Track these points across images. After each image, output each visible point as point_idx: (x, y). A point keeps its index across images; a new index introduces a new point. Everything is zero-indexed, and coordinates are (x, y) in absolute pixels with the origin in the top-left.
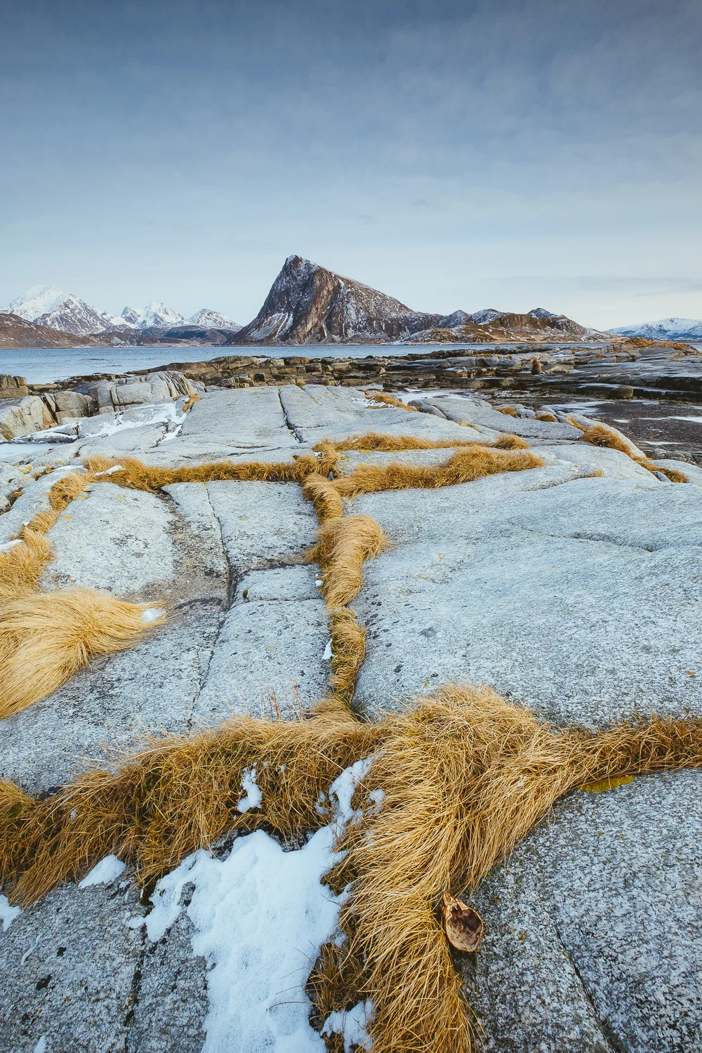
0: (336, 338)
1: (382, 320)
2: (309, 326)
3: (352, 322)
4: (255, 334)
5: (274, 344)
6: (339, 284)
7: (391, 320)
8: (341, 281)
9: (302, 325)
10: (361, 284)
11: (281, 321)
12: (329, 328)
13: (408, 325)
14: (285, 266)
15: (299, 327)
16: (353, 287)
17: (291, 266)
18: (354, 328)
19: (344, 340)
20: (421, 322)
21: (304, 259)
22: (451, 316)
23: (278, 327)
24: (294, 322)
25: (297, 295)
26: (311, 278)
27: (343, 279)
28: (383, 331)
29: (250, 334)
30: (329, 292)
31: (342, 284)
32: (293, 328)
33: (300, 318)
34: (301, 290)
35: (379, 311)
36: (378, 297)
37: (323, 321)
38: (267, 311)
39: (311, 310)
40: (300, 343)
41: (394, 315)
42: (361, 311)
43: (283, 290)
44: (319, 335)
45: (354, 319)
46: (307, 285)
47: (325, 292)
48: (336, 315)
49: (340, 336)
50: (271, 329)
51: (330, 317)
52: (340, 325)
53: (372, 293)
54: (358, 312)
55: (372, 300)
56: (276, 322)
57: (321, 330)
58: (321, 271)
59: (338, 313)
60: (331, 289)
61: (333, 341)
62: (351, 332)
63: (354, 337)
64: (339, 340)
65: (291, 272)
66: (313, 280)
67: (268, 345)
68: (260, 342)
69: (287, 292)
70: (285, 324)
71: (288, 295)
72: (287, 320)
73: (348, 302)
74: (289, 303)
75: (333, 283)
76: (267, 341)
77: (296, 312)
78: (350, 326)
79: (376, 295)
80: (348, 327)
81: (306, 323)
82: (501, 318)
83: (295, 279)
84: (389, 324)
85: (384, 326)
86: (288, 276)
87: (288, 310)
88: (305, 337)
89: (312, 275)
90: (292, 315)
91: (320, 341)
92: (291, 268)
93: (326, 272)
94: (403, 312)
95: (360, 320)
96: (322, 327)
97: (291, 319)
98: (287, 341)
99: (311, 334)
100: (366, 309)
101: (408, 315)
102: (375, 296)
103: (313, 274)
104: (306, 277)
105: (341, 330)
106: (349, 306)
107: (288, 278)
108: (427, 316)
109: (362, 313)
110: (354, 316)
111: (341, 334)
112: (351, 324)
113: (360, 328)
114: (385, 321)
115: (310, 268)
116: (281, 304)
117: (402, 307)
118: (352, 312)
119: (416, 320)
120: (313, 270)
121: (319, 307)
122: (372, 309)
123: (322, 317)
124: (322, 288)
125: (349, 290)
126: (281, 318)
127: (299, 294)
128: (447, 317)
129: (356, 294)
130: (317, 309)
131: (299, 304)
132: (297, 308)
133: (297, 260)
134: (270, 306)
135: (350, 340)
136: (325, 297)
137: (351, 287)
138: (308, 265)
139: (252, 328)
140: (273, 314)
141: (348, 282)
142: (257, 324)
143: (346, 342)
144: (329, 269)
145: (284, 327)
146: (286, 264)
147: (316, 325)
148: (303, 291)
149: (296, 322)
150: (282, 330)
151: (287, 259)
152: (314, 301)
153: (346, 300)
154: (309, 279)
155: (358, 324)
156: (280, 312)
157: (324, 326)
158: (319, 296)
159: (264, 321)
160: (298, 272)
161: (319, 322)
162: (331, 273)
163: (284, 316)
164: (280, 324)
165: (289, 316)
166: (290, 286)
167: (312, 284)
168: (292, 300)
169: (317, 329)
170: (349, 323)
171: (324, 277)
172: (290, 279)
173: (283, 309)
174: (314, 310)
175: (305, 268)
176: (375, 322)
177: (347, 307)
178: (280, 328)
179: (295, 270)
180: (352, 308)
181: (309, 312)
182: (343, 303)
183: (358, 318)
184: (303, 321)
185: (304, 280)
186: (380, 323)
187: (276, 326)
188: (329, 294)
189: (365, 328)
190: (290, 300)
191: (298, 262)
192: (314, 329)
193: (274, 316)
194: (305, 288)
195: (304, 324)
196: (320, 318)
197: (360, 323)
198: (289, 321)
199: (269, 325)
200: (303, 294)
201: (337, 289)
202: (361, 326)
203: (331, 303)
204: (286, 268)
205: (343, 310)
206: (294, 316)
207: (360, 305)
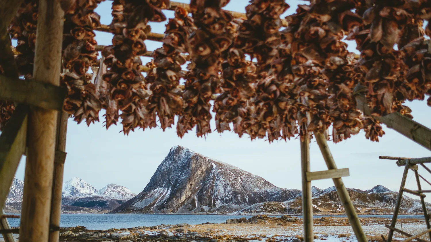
0: (206, 208)
1: (246, 194)
2: (183, 198)
3: (220, 196)
4: (138, 205)
5: (151, 213)
6: (212, 166)
7: (254, 194)
8: (213, 164)
9: (177, 197)
10: (231, 166)
11: (161, 194)
12: (200, 200)
13: (269, 198)
14: (169, 153)
15: (174, 199)
16: (223, 168)
17: (174, 153)
18: (222, 200)
19: (212, 210)
20: (280, 195)
21: (185, 148)
23: (157, 199)
24: (171, 195)
25: (176, 174)
26: (188, 162)
27: (215, 163)
28: (247, 202)
29: (133, 204)
30: (202, 172)
31: (214, 166)
32: (170, 199)
33: (176, 191)
34: (180, 171)
35: (244, 188)
36: (244, 176)
37: (196, 194)
38: (151, 186)
39: (185, 186)
40: (173, 212)
41: (257, 190)
42: (228, 186)
43: (165, 170)
44: (190, 206)
45: (222, 192)
46: (185, 166)
47: (199, 173)
48: (207, 190)
49: (209, 207)
50: (151, 200)
51: (201, 191)
52: (210, 197)
53: (238, 173)
54: (225, 187)
55: (239, 178)
56: (156, 195)
57: (193, 202)
58: (197, 157)
59: (209, 188)
60: (204, 170)
61: (202, 210)
62: (218, 204)
63: (221, 207)
64: (208, 210)
65: (173, 157)
66: (189, 164)
67: (146, 213)
68: (140, 211)
69: (169, 172)
70: (164, 197)
71: (169, 174)
72: (166, 194)
73: (217, 180)
74: (169, 180)
75: (206, 165)
76: (146, 210)
77: (174, 187)
78: (218, 199)
79: (243, 174)
80: (216, 199)
81: (181, 196)
82: (330, 194)
83: (176, 162)
84: (252, 198)
85: (247, 199)
86: (171, 160)
87: (168, 185)
88: (178, 207)
89: (189, 160)
90: (170, 189)
91: (191, 210)
92: (173, 155)
93: (201, 157)
94: (265, 187)
95: (227, 193)
96: (194, 199)
97: (169, 192)
98: (162, 210)
99: (184, 205)
100: (233, 186)
101: (268, 190)
102: (241, 175)
103: (191, 159)
104: (185, 161)
105: (210, 202)
106: (218, 182)
107: (170, 162)
108: (284, 191)
109: (229, 188)
110: (222, 191)
111: (209, 205)
112: (219, 197)
113: (227, 200)
114: (248, 195)
115: (189, 155)
116: (163, 181)
117: (266, 183)
118: (221, 188)
119: (276, 194)
120: (190, 156)
121: (193, 183)
122: (238, 185)
123: (195, 191)
124: (196, 169)
125: (220, 170)
126: (161, 191)
127: (178, 173)
129: (225, 174)
130: (191, 185)
131: (177, 181)
132: (175, 184)
134: (152, 184)
135: (217, 210)
136: (199, 176)
137: (222, 168)
138: (187, 153)
139: (137, 199)
140: (156, 189)
141: (219, 165)
142: (141, 197)
143: (214, 211)
144: (204, 155)
145: (162, 199)
146: (170, 151)
147: (189, 197)
148: (182, 171)
149: (172, 195)
150: (160, 201)
151: (172, 148)
152: (189, 179)
153: (216, 178)
154: (187, 163)
155: (225, 197)
156: (161, 187)
157: (196, 198)
158: (194, 175)
159: (147, 194)
160: (179, 158)
161: (192, 195)
162: (205, 158)
163: (164, 190)
164: (160, 197)
165: (168, 190)
166: (172, 167)
167: (188, 167)
168: (171, 178)
169: (190, 201)
170: (217, 196)
171: (199, 161)
172: (172, 163)
173: (164, 185)
174: (188, 186)
175: (185, 154)
176: (239, 195)
177: (216, 184)
178: (159, 199)
179: (176, 156)
180: (221, 185)
181: (184, 187)
182: (213, 181)
183: (225, 192)
184: (178, 195)
185: (182, 163)
186: (244, 196)
187: (156, 198)
188: (203, 173)
189: (231, 200)
190: (170, 178)
191: (180, 150)
192: (186, 200)
193: (156, 190)
194: (183, 169)
195: (178, 197)
196: (193, 192)
197: (227, 196)
198: (167, 194)
199: (151, 197)
200: (181, 174)
201: (209, 170)
202: (227, 198)
203: (204, 181)
204: (170, 155)
205: (213, 186)
206: (172, 190)
207: (228, 182)
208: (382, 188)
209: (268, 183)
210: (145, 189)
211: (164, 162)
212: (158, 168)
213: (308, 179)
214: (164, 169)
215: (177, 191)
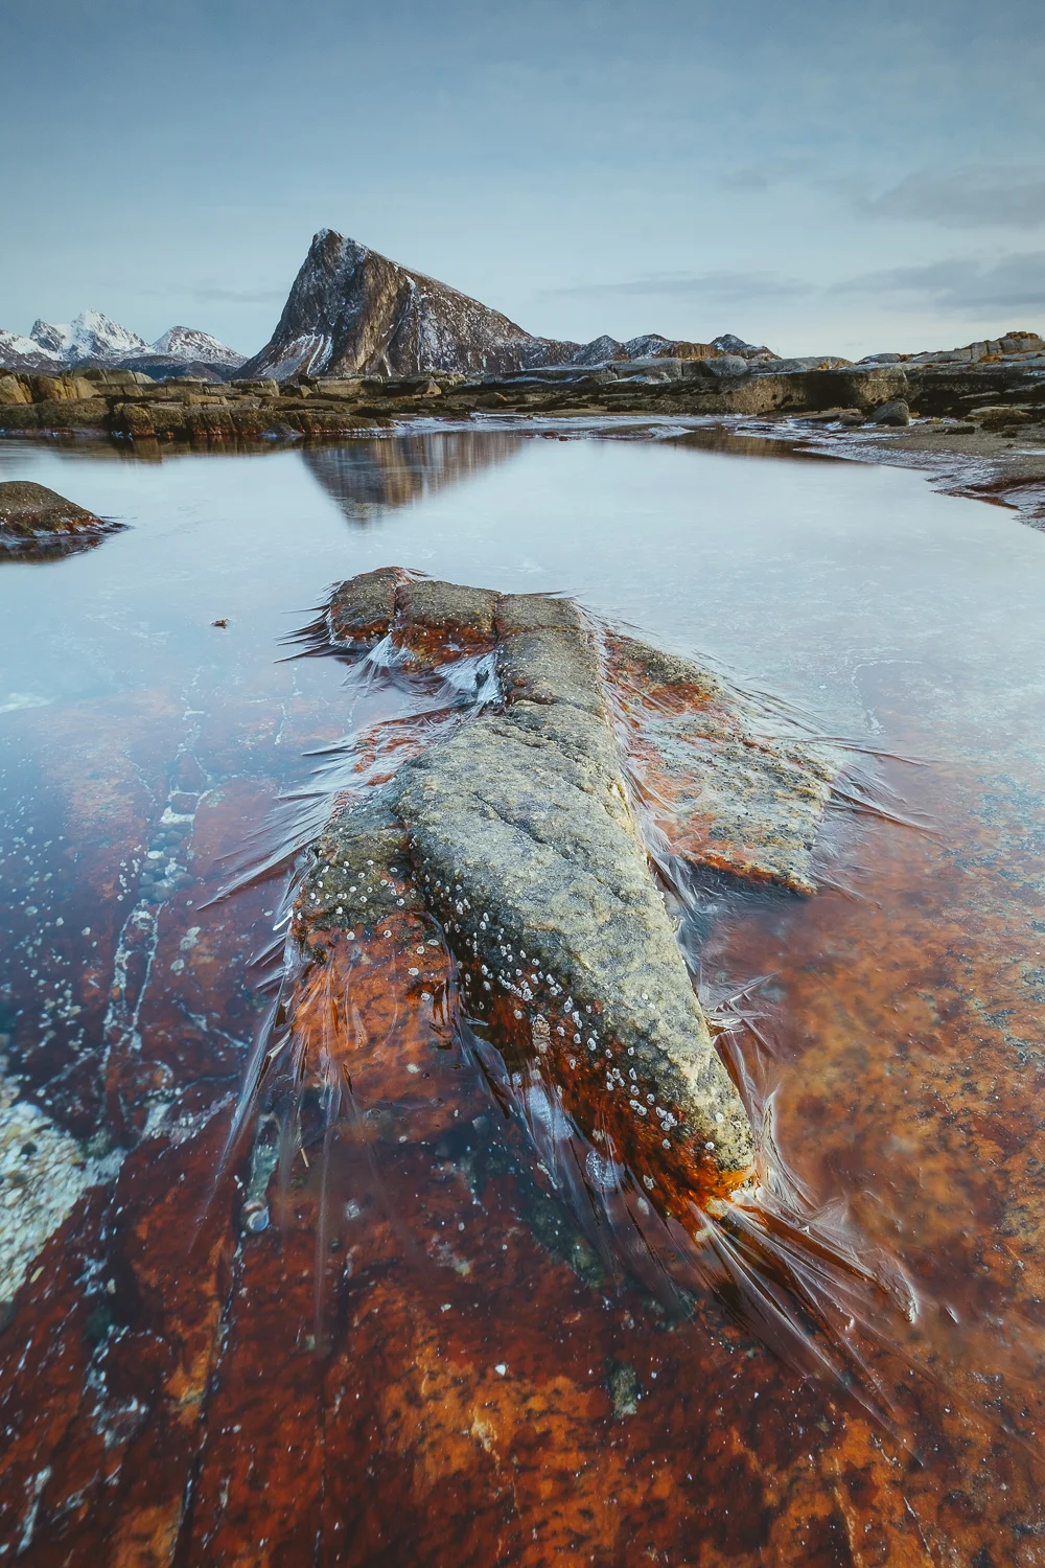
1: (480, 350)
2: (361, 359)
3: (432, 353)
4: (269, 372)
6: (408, 284)
7: (496, 350)
8: (409, 280)
9: (348, 356)
10: (444, 286)
11: (313, 350)
12: (395, 363)
13: (523, 359)
14: (312, 249)
15: (344, 359)
16: (431, 290)
17: (322, 249)
18: (436, 363)
20: (545, 354)
21: (345, 235)
22: (591, 345)
23: (308, 359)
24: (334, 350)
26: (359, 273)
27: (413, 276)
28: (484, 369)
29: (260, 372)
30: (390, 298)
31: (413, 284)
32: (333, 361)
33: (344, 344)
34: (342, 295)
35: (475, 335)
36: (473, 309)
37: (384, 350)
38: (287, 331)
39: (362, 331)
41: (500, 341)
42: (446, 333)
43: (311, 293)
45: (436, 347)
46: (352, 284)
47: (384, 299)
48: (405, 339)
50: (296, 363)
51: (394, 342)
52: (413, 357)
53: (464, 303)
54: (440, 335)
55: (464, 314)
56: (303, 351)
57: (382, 367)
58: (375, 260)
59: (408, 337)
60: (394, 294)
65: (323, 260)
66: (362, 277)
69: (320, 297)
70: (320, 355)
71: (322, 304)
72: (323, 349)
73: (423, 317)
74: (324, 316)
75: (397, 283)
77: (337, 332)
78: (428, 360)
79: (470, 305)
80: (425, 361)
81: (356, 354)
82: (670, 350)
83: (331, 273)
84: (493, 358)
85: (484, 361)
86: (319, 267)
87: (323, 329)
89: (360, 267)
90: (330, 338)
92: (322, 254)
93: (384, 261)
94: (514, 337)
95: (446, 349)
96: (382, 361)
97: (329, 345)
99: (365, 373)
100: (454, 331)
101: (522, 342)
102: (468, 308)
103: (363, 265)
104: (350, 270)
105: (415, 367)
106: (425, 324)
107: (319, 271)
108: (553, 345)
109: (448, 337)
110: (434, 343)
111: (414, 374)
112: (430, 356)
113: (445, 363)
114: (486, 353)
115: (356, 255)
116: (312, 320)
117: (513, 327)
118: (431, 334)
119: (536, 351)
120: (362, 258)
121: (376, 325)
122: (464, 330)
123: (382, 343)
124: (378, 291)
125: (425, 295)
126: (311, 344)
127: (340, 301)
128: (584, 347)
129: (435, 303)
130: (372, 328)
131: (341, 320)
132: (338, 327)
133: (332, 239)
134: (290, 326)
136: (384, 307)
137: (428, 290)
138: (352, 246)
139: (263, 360)
140: (299, 336)
141: (422, 281)
142: (272, 353)
144: (389, 256)
145: (318, 359)
146: (314, 245)
147: (372, 358)
148: (347, 296)
149: (339, 352)
150: (315, 365)
151: (315, 237)
152: (366, 314)
153: (420, 313)
154: (355, 274)
155: (442, 356)
156: (309, 333)
157: (386, 359)
158: (375, 306)
159: (283, 349)
160: (335, 261)
161: (377, 352)
162: (391, 265)
163: (317, 341)
164: (312, 355)
165: (326, 340)
166: (324, 286)
167: (361, 284)
168: (328, 312)
169: (375, 365)
170: (426, 354)
171: (382, 272)
172: (322, 273)
173: (314, 329)
174: (367, 331)
175: (347, 254)
176: (469, 353)
177: (421, 326)
178: (312, 361)
179: (330, 257)
180: (432, 329)
181: (360, 334)
182: (415, 320)
183: (441, 346)
184: (350, 351)
185: (346, 277)
186: (477, 355)
187: (304, 358)
188: (392, 302)
189: (454, 364)
190: (325, 311)
191: (335, 243)
192: (368, 364)
193: (299, 340)
194: (350, 290)
195: (351, 355)
196: (379, 345)
197: (446, 355)
198: (326, 350)
199: (292, 355)
200: (347, 302)
201: (404, 293)
202: (447, 359)
203: (395, 319)
204: (313, 253)
205: (416, 332)
206: (335, 341)
207: (444, 323)
208: (734, 341)
209: (517, 327)
210: (274, 337)
211: (303, 272)
212: (294, 287)
214: (308, 289)
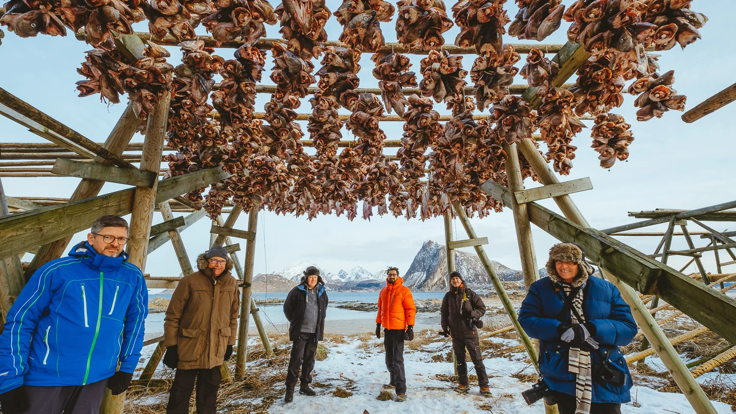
1: (485, 275)
2: (436, 280)
8: (457, 253)
9: (431, 279)
10: (471, 254)
11: (419, 277)
13: (505, 278)
15: (429, 280)
16: (466, 256)
17: (426, 246)
20: (514, 276)
21: (435, 241)
23: (416, 280)
25: (429, 262)
28: (487, 282)
32: (425, 281)
34: (432, 259)
38: (411, 271)
39: (437, 270)
40: (429, 290)
44: (442, 285)
46: (436, 255)
50: (412, 282)
54: (468, 270)
55: (478, 263)
56: (415, 278)
57: (444, 282)
58: (444, 248)
65: (426, 249)
66: (439, 253)
69: (423, 260)
71: (424, 262)
72: (422, 276)
73: (461, 265)
74: (424, 266)
77: (428, 271)
81: (434, 278)
83: (428, 252)
85: (486, 279)
86: (424, 251)
87: (423, 270)
88: (432, 286)
89: (438, 250)
90: (425, 273)
91: (442, 289)
94: (501, 270)
95: (470, 275)
97: (425, 276)
98: (421, 289)
100: (474, 269)
101: (504, 272)
104: (435, 251)
106: (462, 267)
108: (518, 273)
109: (471, 271)
110: (465, 273)
113: (470, 280)
114: (487, 276)
115: (438, 246)
116: (420, 267)
118: (465, 271)
119: (510, 275)
120: (439, 248)
121: (443, 268)
122: (478, 268)
123: (445, 274)
124: (444, 257)
125: (463, 258)
126: (418, 275)
130: (441, 269)
131: (430, 267)
132: (429, 270)
133: (430, 243)
134: (413, 269)
137: (464, 256)
138: (436, 245)
140: (415, 273)
141: (462, 253)
145: (420, 280)
146: (424, 245)
147: (440, 279)
149: (428, 277)
152: (439, 265)
153: (460, 263)
154: (437, 252)
156: (418, 271)
157: (445, 280)
158: (443, 262)
159: (409, 277)
160: (430, 249)
161: (443, 277)
163: (421, 274)
164: (418, 279)
166: (425, 256)
167: (438, 255)
169: (441, 282)
172: (425, 253)
173: (420, 270)
174: (439, 270)
175: (435, 247)
176: (480, 277)
177: (460, 268)
178: (418, 281)
179: (428, 248)
180: (465, 268)
181: (436, 272)
182: (458, 266)
183: (468, 274)
184: (432, 277)
185: (433, 253)
186: (483, 277)
189: (473, 280)
190: (425, 264)
192: (438, 282)
194: (434, 257)
196: (444, 275)
197: (470, 277)
199: (411, 279)
200: (433, 261)
204: (423, 247)
206: (427, 273)
207: (470, 266)
209: (503, 266)
210: (407, 273)
211: (420, 252)
212: (415, 257)
213: (451, 247)
214: (420, 258)
215: (430, 274)
